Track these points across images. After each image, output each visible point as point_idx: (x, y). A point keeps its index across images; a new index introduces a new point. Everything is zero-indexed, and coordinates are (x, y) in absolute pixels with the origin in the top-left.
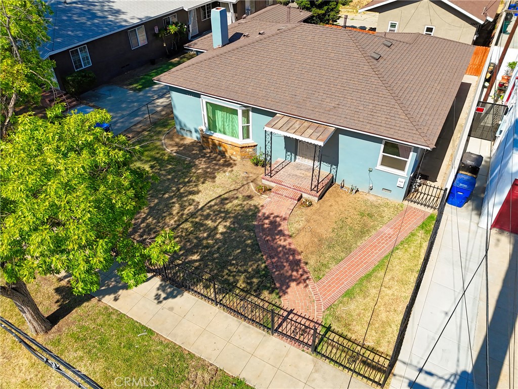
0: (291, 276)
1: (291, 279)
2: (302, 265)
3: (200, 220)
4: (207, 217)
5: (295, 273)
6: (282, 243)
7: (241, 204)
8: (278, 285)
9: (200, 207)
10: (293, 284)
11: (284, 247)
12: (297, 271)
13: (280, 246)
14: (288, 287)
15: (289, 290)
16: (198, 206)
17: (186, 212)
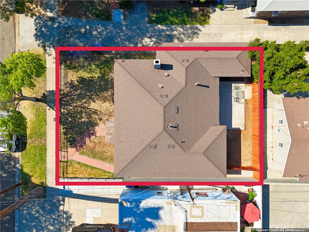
0: (77, 147)
1: (76, 147)
2: (82, 148)
3: (84, 111)
4: (86, 112)
5: (78, 147)
6: (87, 139)
7: (96, 119)
8: (73, 145)
9: (88, 107)
10: (75, 149)
11: (86, 141)
12: (79, 148)
13: (85, 139)
14: (74, 148)
15: (73, 148)
16: (89, 106)
17: (84, 105)
